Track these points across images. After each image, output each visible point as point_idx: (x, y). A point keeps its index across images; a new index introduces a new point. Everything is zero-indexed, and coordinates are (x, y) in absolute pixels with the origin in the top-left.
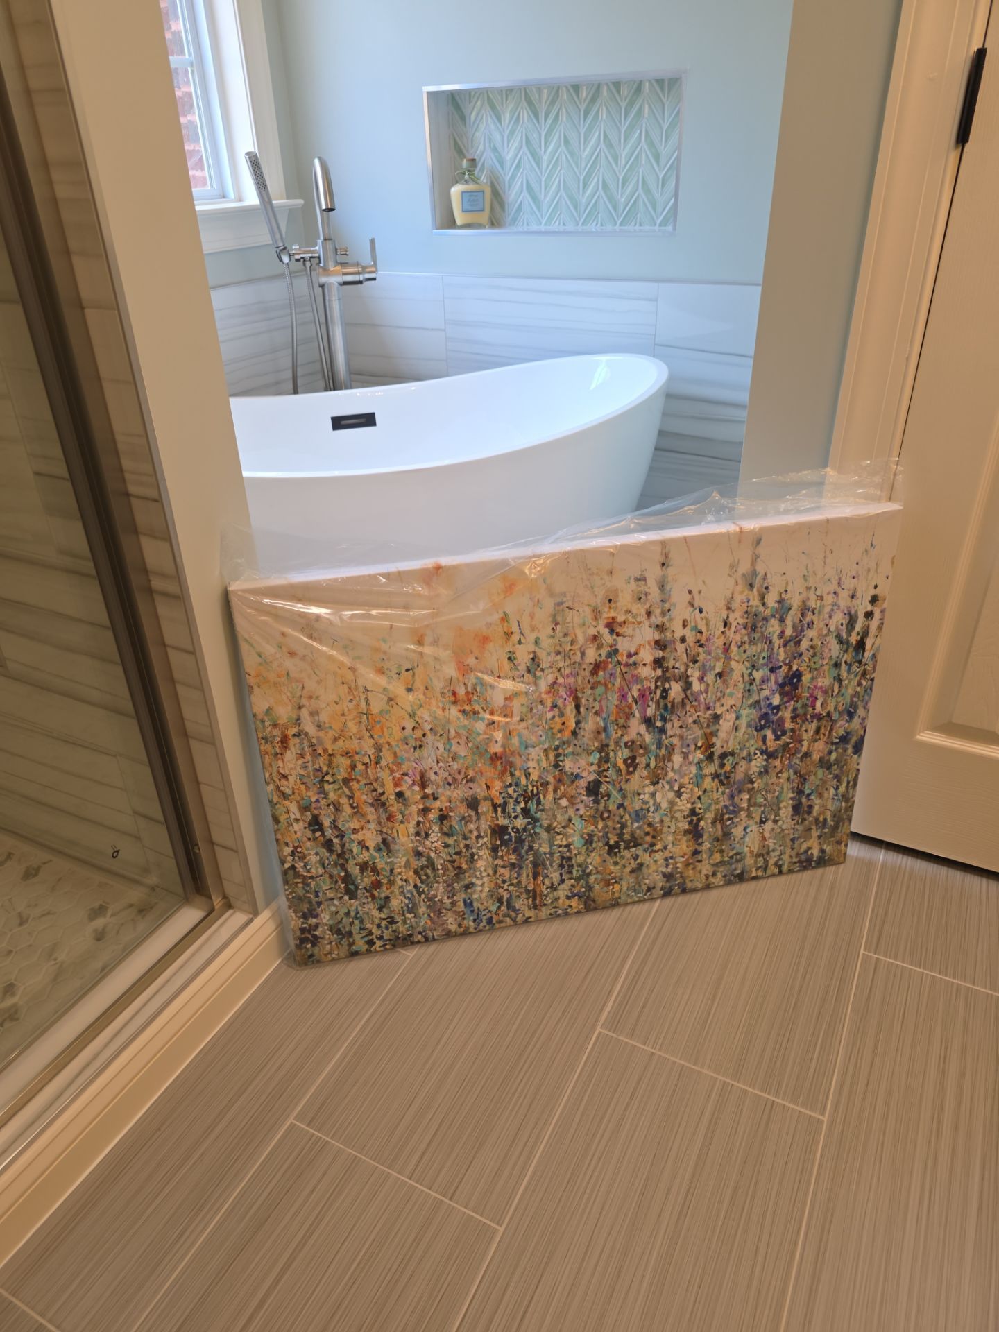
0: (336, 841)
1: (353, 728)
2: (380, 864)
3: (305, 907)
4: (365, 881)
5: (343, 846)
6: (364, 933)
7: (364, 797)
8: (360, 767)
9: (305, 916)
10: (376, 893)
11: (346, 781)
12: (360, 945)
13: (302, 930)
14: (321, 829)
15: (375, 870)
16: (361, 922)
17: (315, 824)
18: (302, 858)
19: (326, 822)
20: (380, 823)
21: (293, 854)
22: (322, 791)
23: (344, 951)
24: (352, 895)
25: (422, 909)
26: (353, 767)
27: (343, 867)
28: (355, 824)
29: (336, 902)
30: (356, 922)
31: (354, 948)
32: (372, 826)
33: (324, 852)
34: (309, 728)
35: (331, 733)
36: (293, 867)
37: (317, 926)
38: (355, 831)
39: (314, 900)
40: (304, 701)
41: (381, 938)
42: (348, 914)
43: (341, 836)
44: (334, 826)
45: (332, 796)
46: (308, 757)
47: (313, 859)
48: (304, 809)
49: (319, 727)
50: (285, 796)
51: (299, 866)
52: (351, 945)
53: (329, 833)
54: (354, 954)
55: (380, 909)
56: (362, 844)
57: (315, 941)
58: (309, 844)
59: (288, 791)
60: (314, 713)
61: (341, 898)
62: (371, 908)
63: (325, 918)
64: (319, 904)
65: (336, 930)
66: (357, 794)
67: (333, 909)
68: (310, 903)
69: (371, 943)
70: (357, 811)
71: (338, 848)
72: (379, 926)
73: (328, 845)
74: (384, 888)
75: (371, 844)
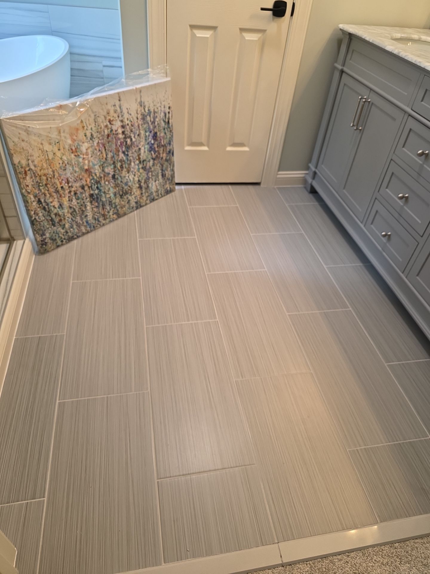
0: (46, 207)
1: (45, 165)
2: (60, 213)
3: (41, 232)
4: (57, 220)
5: (49, 208)
6: (60, 238)
7: (52, 190)
8: (49, 179)
9: (42, 236)
10: (61, 223)
11: (46, 185)
12: (59, 243)
13: (42, 241)
14: (41, 203)
15: (59, 216)
16: (58, 234)
17: (39, 202)
18: (37, 215)
19: (43, 201)
20: (58, 199)
21: (34, 213)
22: (40, 190)
23: (55, 246)
24: (54, 225)
25: (75, 227)
26: (47, 179)
27: (50, 216)
28: (51, 200)
29: (50, 229)
30: (57, 235)
31: (58, 244)
32: (56, 200)
33: (43, 211)
34: (32, 167)
35: (39, 168)
36: (35, 219)
37: (45, 239)
38: (51, 202)
39: (43, 229)
40: (29, 158)
41: (65, 239)
42: (54, 232)
43: (48, 205)
44: (45, 202)
45: (43, 191)
46: (34, 178)
47: (41, 214)
48: (35, 197)
49: (35, 166)
50: (29, 193)
51: (37, 218)
52: (57, 243)
53: (44, 204)
54: (58, 246)
55: (63, 229)
56: (54, 206)
57: (46, 244)
58: (39, 209)
59: (29, 191)
60: (33, 162)
61: (51, 227)
62: (60, 229)
63: (48, 235)
64: (45, 230)
65: (51, 239)
66: (50, 189)
67: (49, 231)
68: (42, 230)
69: (62, 241)
70: (51, 196)
71: (47, 209)
72: (63, 235)
73: (44, 208)
74: (63, 221)
75: (57, 206)
